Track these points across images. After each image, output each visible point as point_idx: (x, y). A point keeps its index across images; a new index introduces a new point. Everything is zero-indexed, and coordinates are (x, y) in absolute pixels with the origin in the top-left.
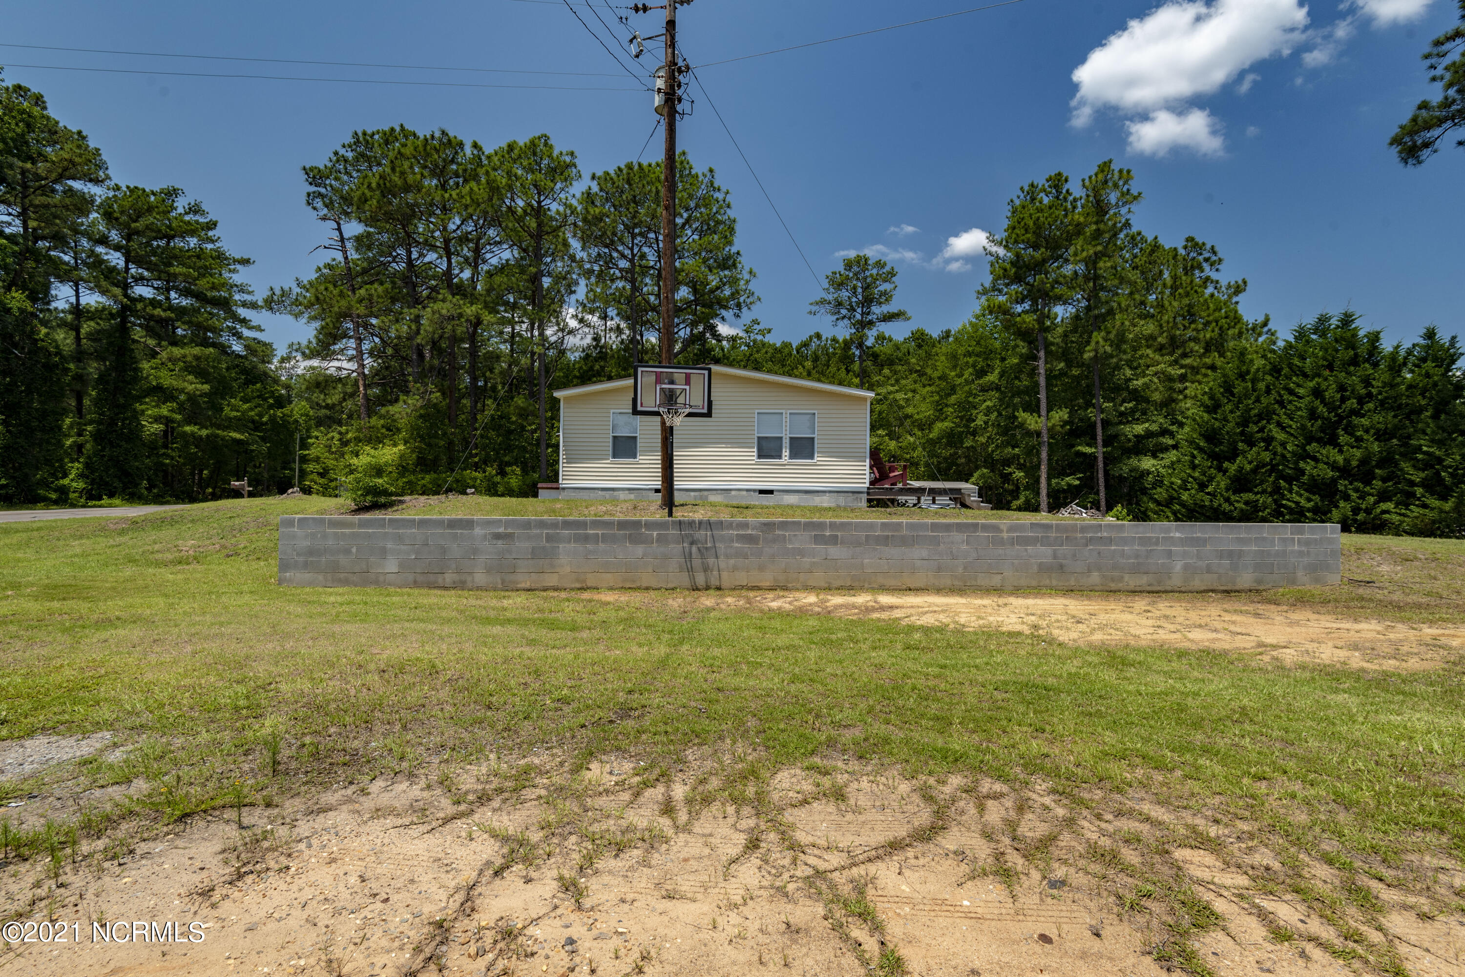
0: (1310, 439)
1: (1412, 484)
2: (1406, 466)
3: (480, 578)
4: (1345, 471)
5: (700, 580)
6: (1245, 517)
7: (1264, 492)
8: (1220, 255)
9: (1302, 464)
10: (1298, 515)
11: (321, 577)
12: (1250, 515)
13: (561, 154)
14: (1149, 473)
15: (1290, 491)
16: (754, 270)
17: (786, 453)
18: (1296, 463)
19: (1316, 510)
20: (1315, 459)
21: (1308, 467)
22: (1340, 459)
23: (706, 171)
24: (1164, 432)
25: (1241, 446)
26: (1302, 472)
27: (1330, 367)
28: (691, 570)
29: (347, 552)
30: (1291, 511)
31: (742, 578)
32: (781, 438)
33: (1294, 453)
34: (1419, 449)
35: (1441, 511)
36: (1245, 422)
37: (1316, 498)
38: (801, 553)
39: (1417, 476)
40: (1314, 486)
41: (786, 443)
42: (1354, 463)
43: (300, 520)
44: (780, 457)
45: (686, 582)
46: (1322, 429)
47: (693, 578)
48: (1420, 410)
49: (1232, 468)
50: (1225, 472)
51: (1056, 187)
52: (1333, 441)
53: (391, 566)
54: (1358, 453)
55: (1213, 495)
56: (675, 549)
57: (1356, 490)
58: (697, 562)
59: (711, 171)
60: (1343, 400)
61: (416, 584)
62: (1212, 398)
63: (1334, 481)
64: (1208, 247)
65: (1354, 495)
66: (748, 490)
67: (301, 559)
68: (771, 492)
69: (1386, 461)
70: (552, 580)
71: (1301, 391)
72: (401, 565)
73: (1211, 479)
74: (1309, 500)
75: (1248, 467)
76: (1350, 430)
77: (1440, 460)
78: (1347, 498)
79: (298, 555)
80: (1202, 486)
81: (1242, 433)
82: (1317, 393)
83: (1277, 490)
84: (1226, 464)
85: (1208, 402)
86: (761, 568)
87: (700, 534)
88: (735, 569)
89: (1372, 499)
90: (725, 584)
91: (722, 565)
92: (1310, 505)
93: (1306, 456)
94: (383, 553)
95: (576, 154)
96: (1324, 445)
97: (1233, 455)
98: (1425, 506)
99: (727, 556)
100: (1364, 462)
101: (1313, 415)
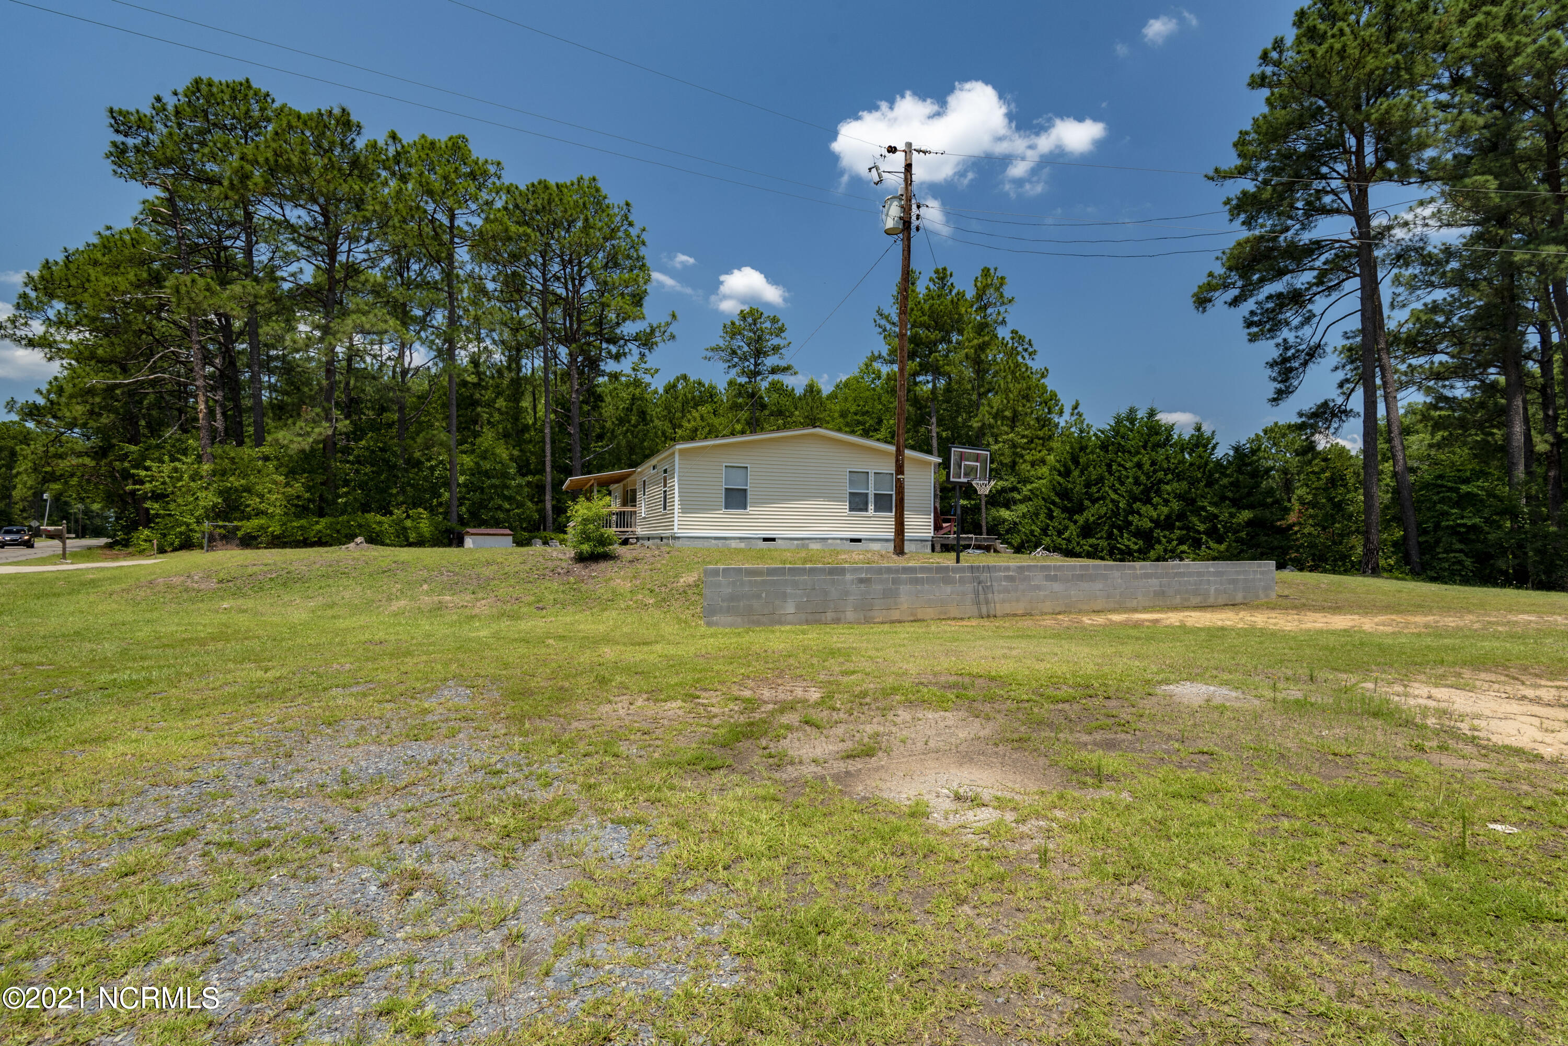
0: (1135, 499)
1: (1199, 532)
2: (1195, 520)
3: (850, 615)
4: (1157, 523)
5: (984, 611)
6: (1089, 556)
7: (1101, 538)
8: (1035, 347)
9: (1130, 518)
10: (1125, 555)
11: (739, 620)
12: (1093, 554)
13: (486, 162)
14: (1004, 520)
15: (1122, 537)
16: (677, 314)
17: (871, 507)
18: (1126, 517)
19: (1140, 551)
20: (1140, 515)
21: (1134, 519)
22: (1155, 514)
23: (622, 204)
24: (1014, 489)
25: (1087, 503)
26: (1131, 523)
27: (1145, 447)
28: (978, 603)
29: (759, 597)
30: (1121, 552)
31: (1008, 608)
32: (867, 494)
33: (1124, 510)
34: (1203, 508)
35: (1219, 552)
36: (1088, 485)
37: (1141, 542)
38: (1038, 588)
39: (1202, 528)
40: (1139, 533)
41: (871, 499)
42: (1162, 517)
43: (724, 570)
44: (866, 510)
45: (976, 613)
46: (1142, 492)
47: (979, 609)
48: (1199, 481)
49: (1080, 519)
50: (1075, 522)
51: (942, 279)
52: (1148, 501)
53: (790, 608)
54: (1166, 510)
55: (1069, 540)
56: (969, 587)
57: (1165, 537)
58: (982, 597)
59: (628, 204)
60: (1155, 472)
61: (807, 622)
62: (1065, 466)
63: (1151, 530)
64: (1027, 340)
65: (1164, 540)
66: (841, 539)
67: (725, 604)
68: (859, 540)
69: (1181, 516)
70: (896, 615)
71: (1128, 465)
72: (798, 607)
73: (1066, 528)
74: (1136, 544)
75: (1092, 519)
76: (1158, 493)
77: (1216, 516)
78: (1159, 542)
79: (723, 601)
80: (1060, 533)
81: (1086, 493)
82: (1139, 465)
83: (1110, 536)
84: (1076, 517)
85: (1062, 469)
86: (1018, 600)
87: (985, 575)
88: (1004, 601)
89: (1175, 543)
90: (999, 613)
91: (996, 599)
92: (1136, 547)
93: (1132, 512)
94: (784, 596)
95: (504, 164)
96: (1145, 504)
97: (1081, 509)
98: (1209, 548)
99: (999, 592)
100: (1168, 517)
101: (1137, 482)
